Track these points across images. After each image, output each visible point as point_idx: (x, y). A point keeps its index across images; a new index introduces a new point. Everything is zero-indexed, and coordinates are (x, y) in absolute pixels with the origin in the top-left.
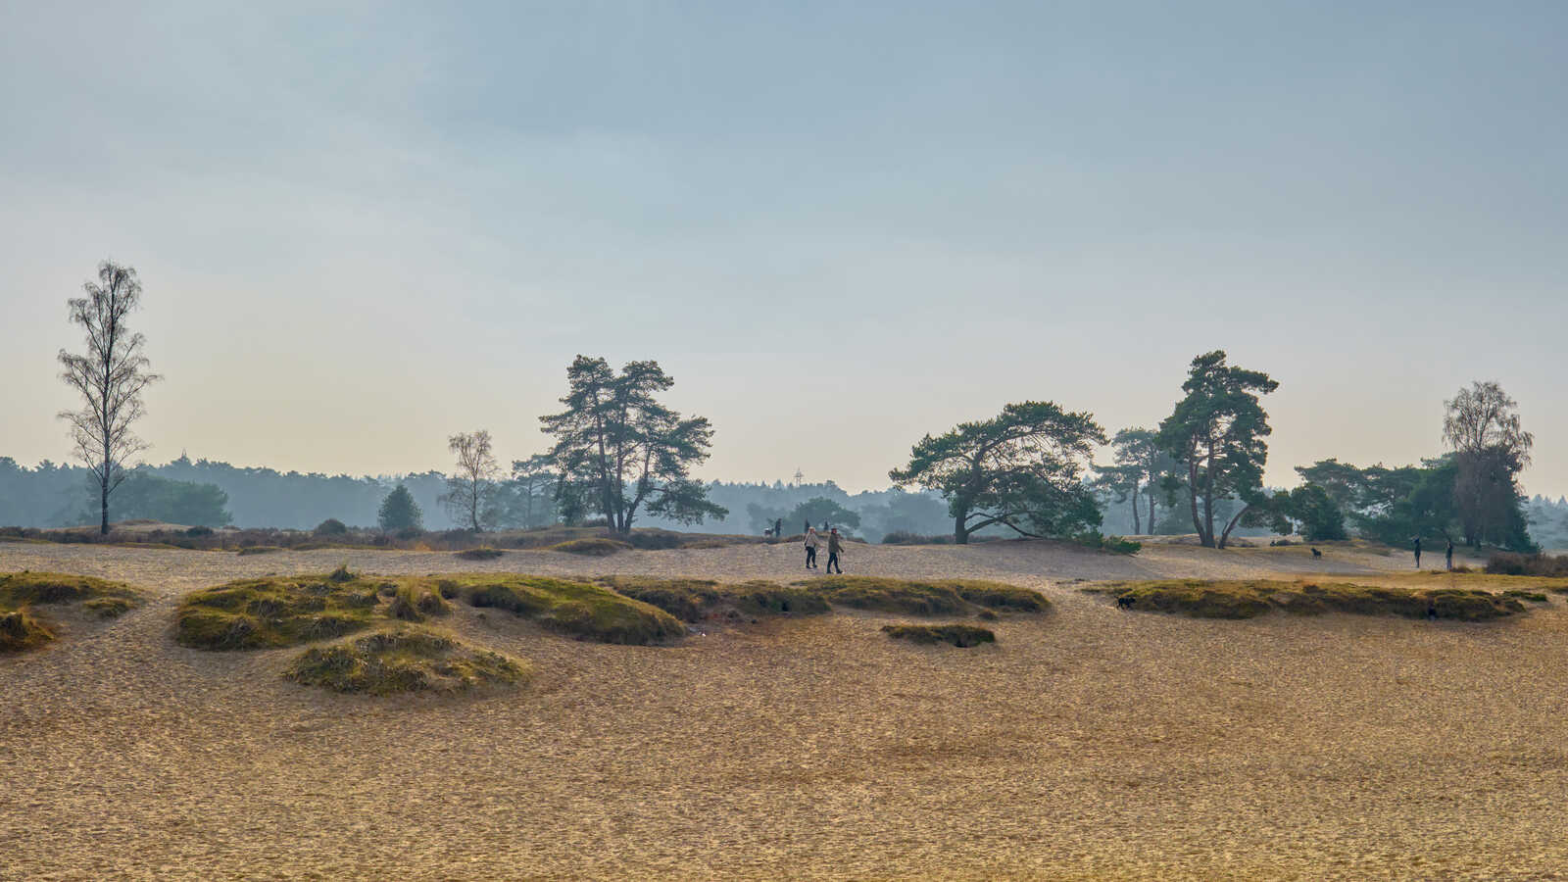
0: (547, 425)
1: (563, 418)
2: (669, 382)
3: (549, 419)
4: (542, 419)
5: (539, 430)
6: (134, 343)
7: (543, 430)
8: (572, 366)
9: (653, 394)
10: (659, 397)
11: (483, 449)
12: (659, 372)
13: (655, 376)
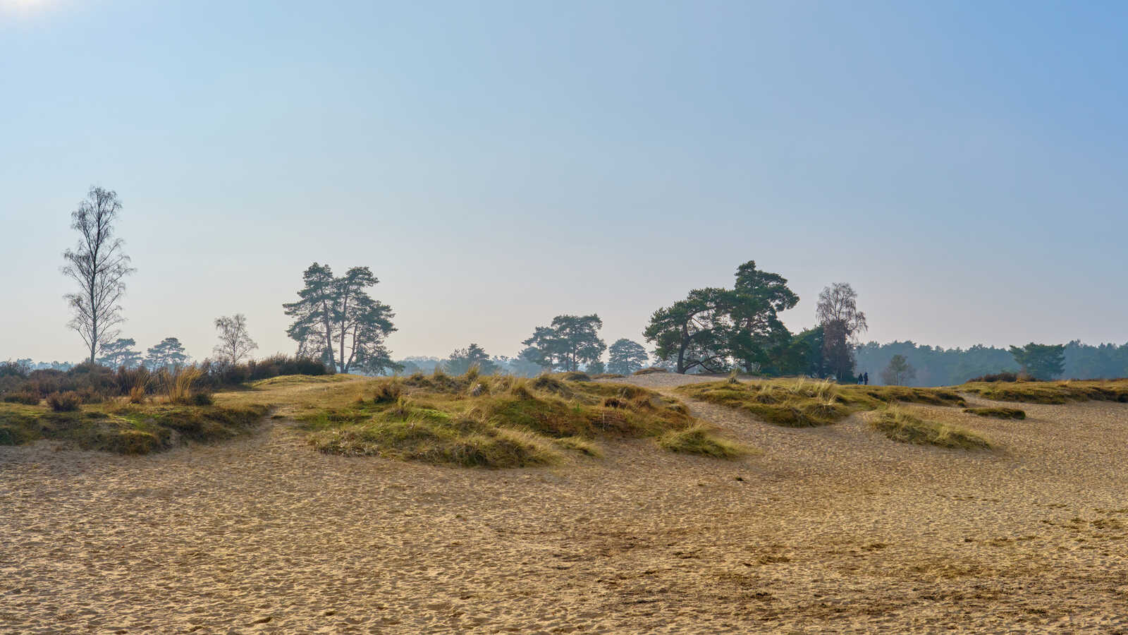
0: (287, 310)
1: (297, 305)
2: (375, 281)
3: (289, 306)
4: (284, 306)
5: (284, 313)
6: (117, 244)
7: (287, 313)
8: (308, 270)
9: (364, 289)
10: (369, 291)
11: (240, 326)
12: (370, 274)
13: (366, 277)
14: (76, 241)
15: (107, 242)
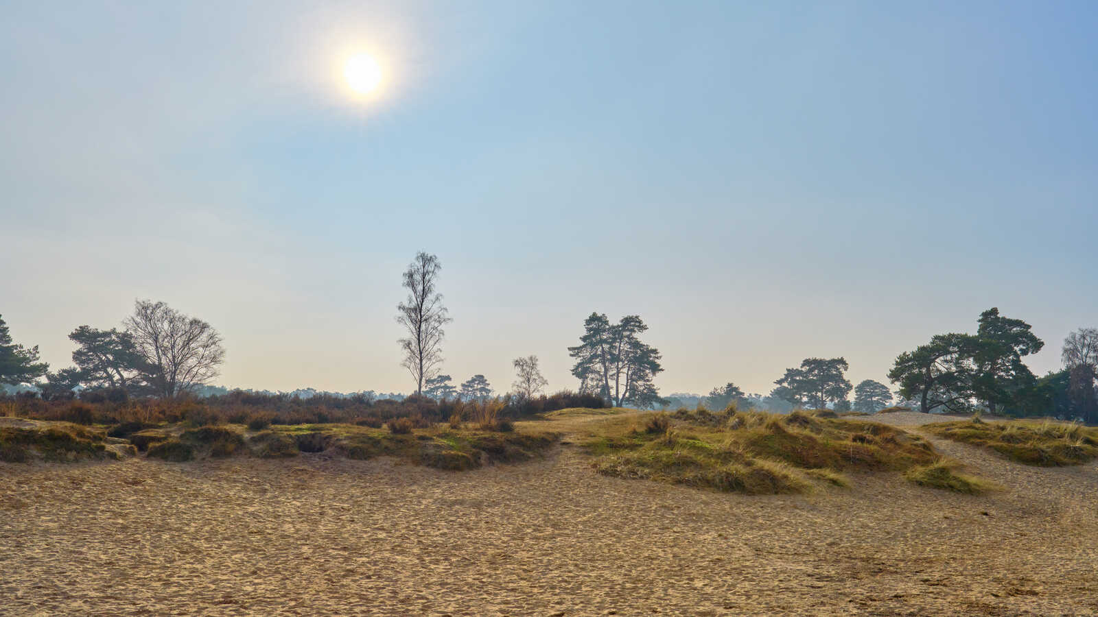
0: (571, 353)
1: (579, 349)
2: (644, 328)
3: (573, 349)
4: (569, 349)
5: (569, 356)
6: (437, 298)
8: (588, 319)
9: (635, 335)
10: (639, 336)
11: (533, 366)
12: (640, 322)
13: (637, 324)
14: (406, 296)
15: (430, 297)
